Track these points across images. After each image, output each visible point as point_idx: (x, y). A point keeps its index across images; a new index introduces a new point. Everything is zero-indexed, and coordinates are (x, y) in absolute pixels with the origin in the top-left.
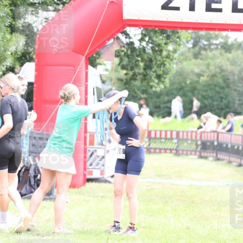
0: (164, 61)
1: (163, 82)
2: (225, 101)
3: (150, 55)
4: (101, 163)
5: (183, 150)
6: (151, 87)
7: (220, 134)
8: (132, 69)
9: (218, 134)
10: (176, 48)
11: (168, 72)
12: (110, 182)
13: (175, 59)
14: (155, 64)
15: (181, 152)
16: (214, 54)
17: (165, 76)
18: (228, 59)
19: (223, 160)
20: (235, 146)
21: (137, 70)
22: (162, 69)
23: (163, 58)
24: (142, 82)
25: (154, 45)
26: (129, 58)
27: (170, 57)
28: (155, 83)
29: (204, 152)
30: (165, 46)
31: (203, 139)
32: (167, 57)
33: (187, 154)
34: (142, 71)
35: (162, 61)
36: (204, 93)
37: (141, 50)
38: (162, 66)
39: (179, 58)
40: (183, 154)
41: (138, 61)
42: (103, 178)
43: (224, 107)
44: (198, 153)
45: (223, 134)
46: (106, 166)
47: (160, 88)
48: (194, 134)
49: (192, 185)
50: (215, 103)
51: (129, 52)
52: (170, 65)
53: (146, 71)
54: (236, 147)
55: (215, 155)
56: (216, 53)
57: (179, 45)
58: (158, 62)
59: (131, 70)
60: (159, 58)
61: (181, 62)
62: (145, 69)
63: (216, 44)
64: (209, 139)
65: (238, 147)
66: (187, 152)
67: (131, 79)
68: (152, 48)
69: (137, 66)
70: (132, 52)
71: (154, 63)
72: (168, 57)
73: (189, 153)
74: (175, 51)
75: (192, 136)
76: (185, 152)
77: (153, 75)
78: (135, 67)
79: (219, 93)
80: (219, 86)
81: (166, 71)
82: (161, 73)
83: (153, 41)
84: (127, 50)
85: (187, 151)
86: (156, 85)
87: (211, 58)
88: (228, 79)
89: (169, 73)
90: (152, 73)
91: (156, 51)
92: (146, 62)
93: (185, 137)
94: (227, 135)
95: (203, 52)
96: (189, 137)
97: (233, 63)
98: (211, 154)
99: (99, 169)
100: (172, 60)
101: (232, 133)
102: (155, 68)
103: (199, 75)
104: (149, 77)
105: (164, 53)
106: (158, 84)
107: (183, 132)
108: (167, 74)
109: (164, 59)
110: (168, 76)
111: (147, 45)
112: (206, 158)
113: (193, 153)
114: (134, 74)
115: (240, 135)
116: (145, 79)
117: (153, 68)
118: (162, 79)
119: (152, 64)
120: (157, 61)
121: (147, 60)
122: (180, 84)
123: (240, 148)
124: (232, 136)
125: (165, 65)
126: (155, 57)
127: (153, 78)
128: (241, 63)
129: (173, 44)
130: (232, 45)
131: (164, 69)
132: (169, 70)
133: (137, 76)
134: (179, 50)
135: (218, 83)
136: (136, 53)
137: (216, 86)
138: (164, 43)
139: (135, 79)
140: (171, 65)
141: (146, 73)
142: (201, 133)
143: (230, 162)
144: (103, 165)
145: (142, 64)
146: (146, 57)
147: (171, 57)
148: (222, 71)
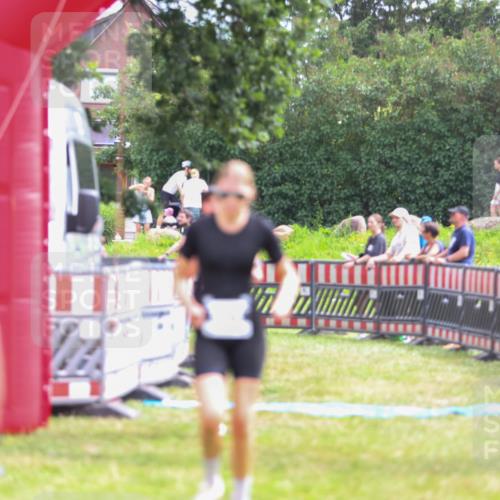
0: (267, 65)
1: (267, 125)
2: (445, 175)
3: (227, 46)
4: (93, 359)
5: (328, 318)
6: (235, 138)
7: (433, 269)
8: (177, 88)
9: (427, 266)
10: (303, 24)
11: (281, 94)
12: (118, 415)
13: (301, 57)
14: (244, 74)
15: (321, 322)
16: (413, 41)
17: (272, 107)
18: (454, 54)
19: (445, 343)
20: (477, 302)
21: (191, 92)
22: (263, 86)
23: (266, 55)
24: (206, 126)
25: (239, 16)
26: (168, 57)
27: (285, 53)
28: (246, 127)
29: (389, 322)
30: (271, 20)
31: (384, 283)
32: (276, 53)
33: (339, 330)
34: (205, 93)
35: (261, 65)
36: (387, 153)
37: (204, 33)
38: (264, 77)
39: (312, 55)
40: (327, 328)
41: (195, 64)
42: (98, 402)
43: (443, 190)
44: (370, 326)
45: (440, 270)
46: (108, 367)
47: (258, 140)
48: (358, 271)
49: (353, 417)
50: (419, 180)
51: (168, 39)
52: (285, 74)
53: (219, 93)
54: (479, 305)
55: (418, 328)
56: (420, 36)
57: (313, 16)
58: (252, 68)
59: (175, 92)
60: (255, 54)
61: (319, 64)
62: (213, 88)
63: (417, 11)
64: (402, 283)
65: (485, 305)
66: (339, 324)
67: (174, 118)
68: (233, 26)
69: (192, 78)
70: (176, 39)
71: (239, 70)
72: (279, 51)
73: (345, 324)
74: (299, 34)
75: (351, 277)
76: (333, 323)
77: (237, 105)
78: (186, 82)
79: (428, 151)
80: (429, 132)
81: (276, 93)
82: (261, 97)
83: (238, 6)
84: (163, 36)
85: (339, 320)
86: (246, 133)
87: (404, 53)
88: (456, 111)
89: (285, 97)
90: (235, 99)
91: (245, 36)
92: (217, 69)
93: (333, 280)
94: (454, 270)
95: (381, 36)
96: (345, 280)
97: (469, 64)
98: (409, 327)
99: (86, 376)
100: (290, 60)
101: (466, 265)
102: (243, 85)
103: (371, 102)
104: (227, 111)
105: (270, 41)
106: (251, 130)
107: (328, 265)
108: (277, 100)
109: (270, 59)
110: (281, 108)
111: (220, 18)
112: (393, 338)
113: (357, 325)
114: (184, 103)
115: (490, 270)
116: (216, 118)
117: (238, 82)
118: (265, 116)
119: (235, 72)
120: (248, 64)
121: (220, 62)
122: (316, 127)
123: (491, 308)
124: (468, 272)
125: (271, 75)
126: (243, 54)
127: (238, 113)
128: (491, 62)
129: (293, 14)
130: (465, 11)
131: (270, 87)
132: (282, 89)
133: (191, 108)
134: (312, 30)
135: (426, 121)
136: (188, 41)
137: (419, 131)
138: (266, 11)
139: (187, 118)
140: (291, 75)
141: (219, 99)
142: (379, 266)
143: (464, 348)
144: (99, 366)
145: (205, 75)
146: (216, 53)
147: (289, 53)
148: (438, 87)
